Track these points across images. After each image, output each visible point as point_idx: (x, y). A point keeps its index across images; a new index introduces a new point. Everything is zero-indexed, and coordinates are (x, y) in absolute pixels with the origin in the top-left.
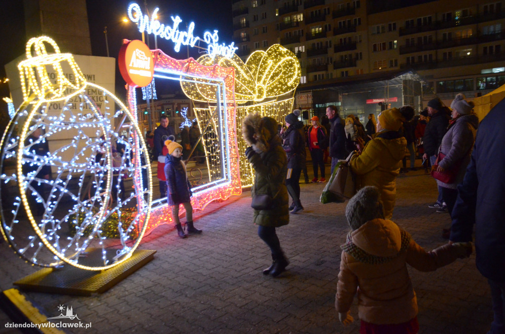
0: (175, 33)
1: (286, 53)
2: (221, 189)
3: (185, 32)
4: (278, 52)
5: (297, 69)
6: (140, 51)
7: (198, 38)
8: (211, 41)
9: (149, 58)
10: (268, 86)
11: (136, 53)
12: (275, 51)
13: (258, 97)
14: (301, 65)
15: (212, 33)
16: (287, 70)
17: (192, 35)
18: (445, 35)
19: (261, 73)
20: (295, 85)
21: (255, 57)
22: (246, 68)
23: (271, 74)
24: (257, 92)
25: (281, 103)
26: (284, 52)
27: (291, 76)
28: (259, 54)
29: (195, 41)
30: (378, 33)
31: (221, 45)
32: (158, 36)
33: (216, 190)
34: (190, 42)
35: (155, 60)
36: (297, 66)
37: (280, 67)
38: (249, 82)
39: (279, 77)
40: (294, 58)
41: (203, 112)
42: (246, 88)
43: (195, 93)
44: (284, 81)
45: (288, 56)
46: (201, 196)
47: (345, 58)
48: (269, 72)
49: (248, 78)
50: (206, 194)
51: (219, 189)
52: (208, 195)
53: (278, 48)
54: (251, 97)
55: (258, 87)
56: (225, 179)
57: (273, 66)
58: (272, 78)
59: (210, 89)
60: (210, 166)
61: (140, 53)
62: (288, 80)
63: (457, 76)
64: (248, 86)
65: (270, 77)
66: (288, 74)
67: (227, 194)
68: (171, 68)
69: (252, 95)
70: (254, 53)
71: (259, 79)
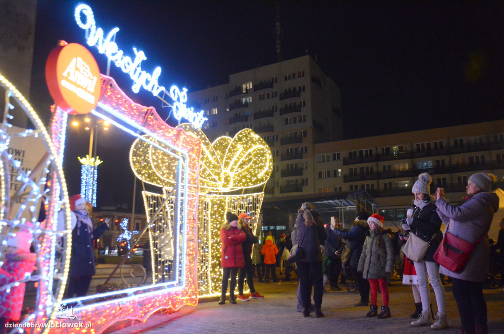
0: (136, 70)
1: (258, 141)
2: (172, 294)
3: (148, 75)
4: (250, 137)
5: (268, 161)
6: (84, 63)
7: (163, 88)
8: (178, 100)
9: (95, 79)
10: (236, 175)
11: (76, 62)
12: (246, 136)
13: (224, 186)
14: (273, 156)
15: (181, 90)
16: (257, 160)
17: (157, 81)
18: (384, 167)
19: (229, 158)
20: (266, 178)
21: (221, 144)
22: (212, 149)
23: (240, 162)
24: (223, 179)
25: (249, 196)
26: (256, 139)
27: (262, 168)
28: (225, 140)
29: (159, 91)
30: (324, 161)
31: (189, 109)
32: (113, 63)
33: (164, 296)
34: (152, 89)
35: (103, 91)
36: (269, 157)
37: (250, 154)
38: (214, 167)
39: (249, 166)
40: (266, 148)
41: (154, 198)
42: (211, 173)
43: (147, 173)
44: (254, 172)
45: (259, 144)
46: (143, 301)
47: (291, 183)
48: (238, 158)
49: (213, 162)
50: (152, 299)
51: (169, 294)
52: (153, 301)
53: (249, 134)
54: (216, 184)
55: (225, 174)
56: (177, 281)
57: (242, 152)
58: (241, 166)
59: (166, 166)
60: (156, 268)
61: (83, 65)
62: (258, 171)
63: (399, 205)
64: (212, 171)
65: (238, 164)
66: (258, 164)
67: (179, 302)
68: (123, 112)
69: (216, 181)
70: (220, 138)
71: (227, 164)
